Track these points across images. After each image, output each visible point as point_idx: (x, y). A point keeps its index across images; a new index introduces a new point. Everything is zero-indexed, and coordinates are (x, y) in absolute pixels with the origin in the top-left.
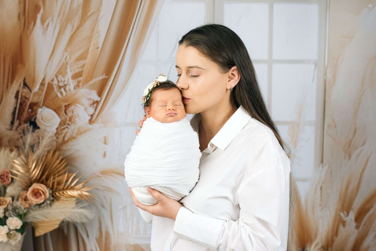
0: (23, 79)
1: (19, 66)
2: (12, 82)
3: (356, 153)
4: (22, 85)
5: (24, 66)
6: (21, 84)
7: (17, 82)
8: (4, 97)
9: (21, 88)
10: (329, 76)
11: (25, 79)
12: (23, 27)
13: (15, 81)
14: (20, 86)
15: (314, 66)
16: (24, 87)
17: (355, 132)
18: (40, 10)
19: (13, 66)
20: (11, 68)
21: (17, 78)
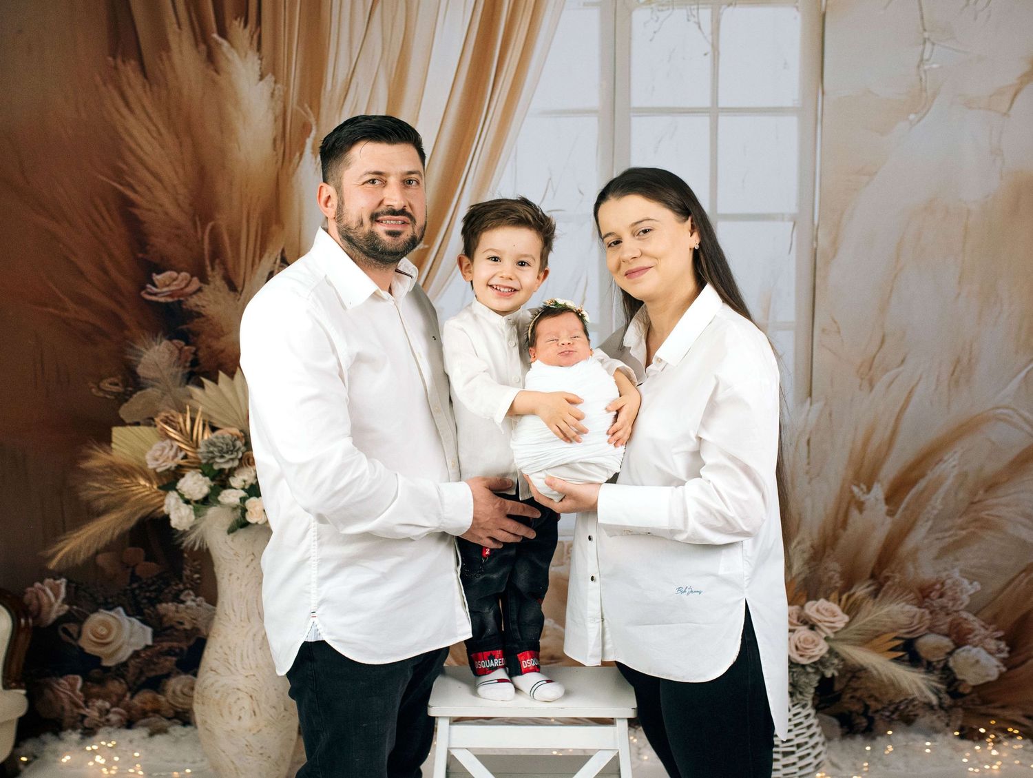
0: (280, 251)
1: (274, 228)
2: (261, 257)
3: (886, 378)
4: (278, 261)
5: (283, 228)
6: (276, 259)
7: (269, 257)
8: (247, 283)
9: (277, 266)
10: (823, 242)
11: (283, 251)
12: (281, 159)
13: (266, 255)
14: (275, 263)
15: (792, 223)
16: (282, 264)
17: (883, 342)
18: (311, 132)
19: (262, 228)
20: (260, 232)
21: (270, 250)
